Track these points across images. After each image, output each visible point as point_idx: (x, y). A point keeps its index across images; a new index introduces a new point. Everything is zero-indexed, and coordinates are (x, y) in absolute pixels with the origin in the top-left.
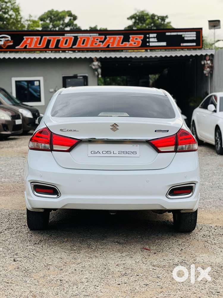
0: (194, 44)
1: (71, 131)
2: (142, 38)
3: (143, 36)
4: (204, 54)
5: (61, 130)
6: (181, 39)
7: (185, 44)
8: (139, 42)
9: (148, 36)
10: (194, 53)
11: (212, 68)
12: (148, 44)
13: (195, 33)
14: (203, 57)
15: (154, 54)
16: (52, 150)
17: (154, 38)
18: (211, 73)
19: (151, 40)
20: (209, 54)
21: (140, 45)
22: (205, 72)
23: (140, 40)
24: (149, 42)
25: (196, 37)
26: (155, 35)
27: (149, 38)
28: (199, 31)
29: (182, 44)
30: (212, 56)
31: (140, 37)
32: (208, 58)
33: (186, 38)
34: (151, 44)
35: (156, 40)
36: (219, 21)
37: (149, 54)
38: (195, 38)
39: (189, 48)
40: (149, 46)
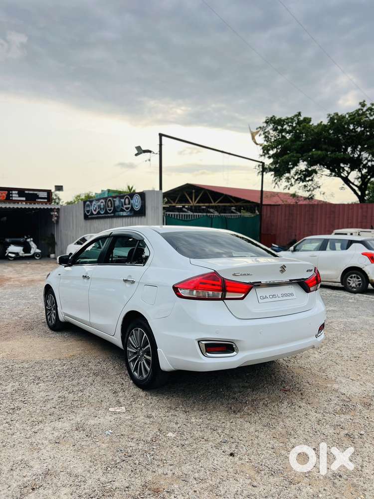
0: (46, 200)
1: (245, 275)
2: (7, 194)
3: (7, 192)
4: (53, 208)
5: (234, 275)
6: (37, 197)
7: (39, 200)
8: (4, 196)
9: (11, 192)
10: (46, 207)
11: (58, 217)
12: (11, 198)
13: (46, 193)
14: (52, 210)
15: (16, 206)
16: (223, 298)
17: (16, 194)
18: (57, 221)
19: (13, 195)
20: (56, 208)
21: (5, 198)
22: (53, 220)
23: (5, 195)
24: (12, 197)
25: (48, 195)
26: (17, 192)
27: (12, 194)
28: (49, 192)
29: (37, 200)
30: (58, 209)
31: (4, 193)
32: (55, 210)
33: (40, 196)
34: (14, 199)
35: (17, 196)
36: (62, 186)
37: (12, 206)
38: (46, 197)
39: (42, 203)
40: (12, 200)
